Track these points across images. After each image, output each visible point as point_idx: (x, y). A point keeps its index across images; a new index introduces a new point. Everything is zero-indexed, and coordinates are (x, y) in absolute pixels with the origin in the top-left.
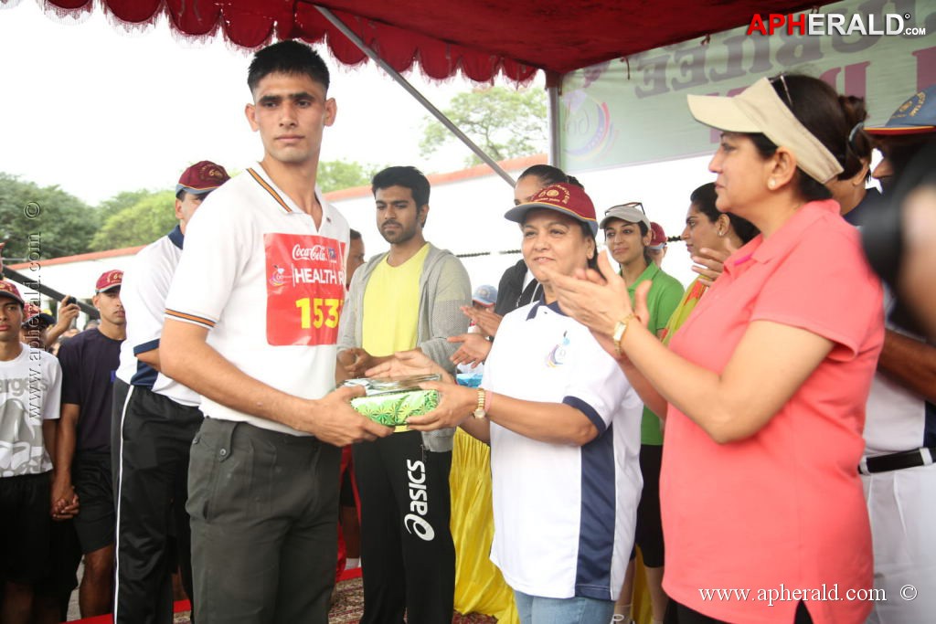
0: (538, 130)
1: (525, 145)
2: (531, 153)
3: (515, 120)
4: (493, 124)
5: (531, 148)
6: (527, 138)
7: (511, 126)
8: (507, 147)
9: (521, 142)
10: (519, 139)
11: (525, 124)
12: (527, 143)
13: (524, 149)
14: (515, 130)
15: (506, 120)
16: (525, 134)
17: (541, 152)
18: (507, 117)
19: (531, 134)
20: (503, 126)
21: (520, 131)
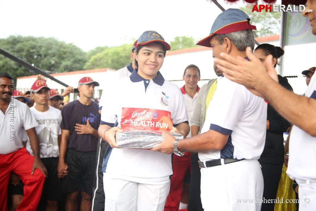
0: (275, 24)
1: (268, 31)
2: (271, 34)
3: (265, 19)
4: (254, 21)
5: (271, 32)
6: (270, 28)
7: (263, 22)
8: (260, 32)
9: (267, 29)
10: (266, 28)
11: (269, 22)
12: (269, 30)
13: (268, 33)
14: (264, 24)
15: (260, 19)
16: (269, 26)
17: (276, 34)
18: (261, 18)
19: (272, 26)
20: (259, 22)
21: (266, 24)
